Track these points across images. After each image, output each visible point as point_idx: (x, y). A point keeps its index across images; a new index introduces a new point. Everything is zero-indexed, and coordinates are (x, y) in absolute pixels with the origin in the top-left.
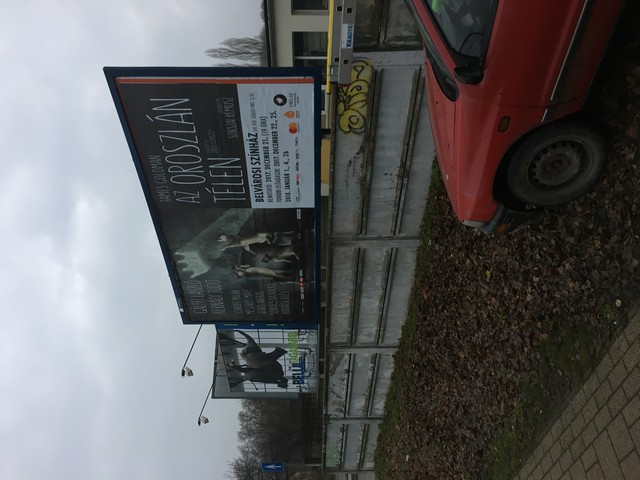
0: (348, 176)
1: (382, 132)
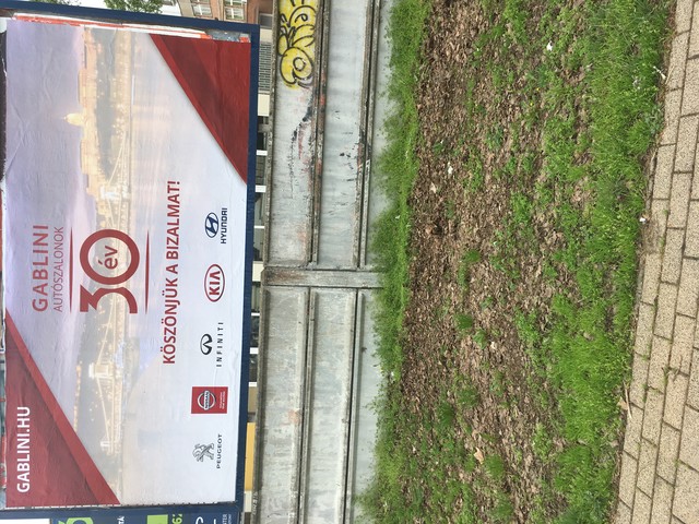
0: (291, 158)
1: (334, 84)
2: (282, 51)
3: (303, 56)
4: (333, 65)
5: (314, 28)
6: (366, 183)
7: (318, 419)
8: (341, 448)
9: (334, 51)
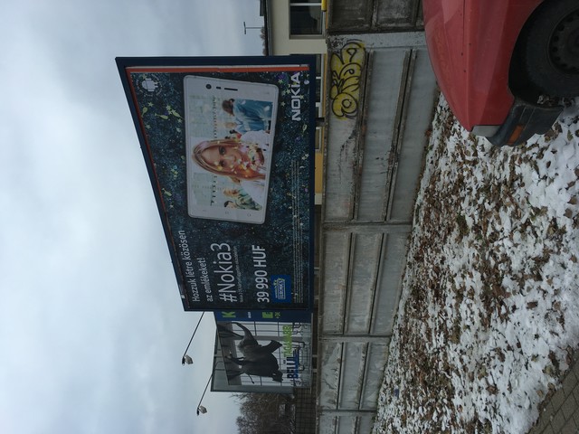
0: (341, 161)
2: (333, 96)
3: (350, 98)
4: (373, 103)
5: (359, 78)
6: (394, 176)
7: (355, 288)
8: (369, 300)
9: (375, 93)
